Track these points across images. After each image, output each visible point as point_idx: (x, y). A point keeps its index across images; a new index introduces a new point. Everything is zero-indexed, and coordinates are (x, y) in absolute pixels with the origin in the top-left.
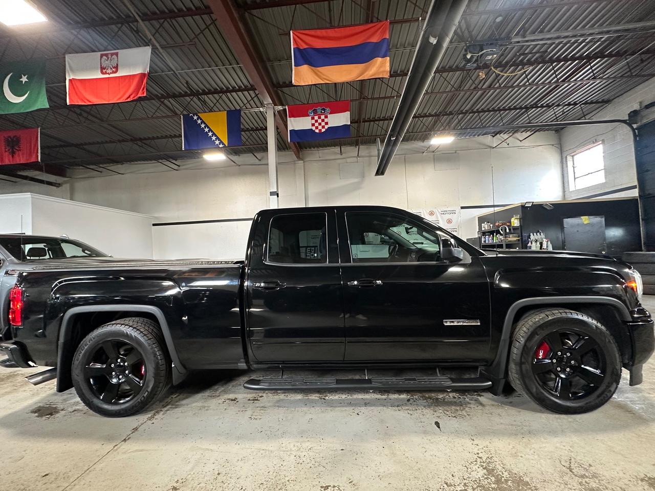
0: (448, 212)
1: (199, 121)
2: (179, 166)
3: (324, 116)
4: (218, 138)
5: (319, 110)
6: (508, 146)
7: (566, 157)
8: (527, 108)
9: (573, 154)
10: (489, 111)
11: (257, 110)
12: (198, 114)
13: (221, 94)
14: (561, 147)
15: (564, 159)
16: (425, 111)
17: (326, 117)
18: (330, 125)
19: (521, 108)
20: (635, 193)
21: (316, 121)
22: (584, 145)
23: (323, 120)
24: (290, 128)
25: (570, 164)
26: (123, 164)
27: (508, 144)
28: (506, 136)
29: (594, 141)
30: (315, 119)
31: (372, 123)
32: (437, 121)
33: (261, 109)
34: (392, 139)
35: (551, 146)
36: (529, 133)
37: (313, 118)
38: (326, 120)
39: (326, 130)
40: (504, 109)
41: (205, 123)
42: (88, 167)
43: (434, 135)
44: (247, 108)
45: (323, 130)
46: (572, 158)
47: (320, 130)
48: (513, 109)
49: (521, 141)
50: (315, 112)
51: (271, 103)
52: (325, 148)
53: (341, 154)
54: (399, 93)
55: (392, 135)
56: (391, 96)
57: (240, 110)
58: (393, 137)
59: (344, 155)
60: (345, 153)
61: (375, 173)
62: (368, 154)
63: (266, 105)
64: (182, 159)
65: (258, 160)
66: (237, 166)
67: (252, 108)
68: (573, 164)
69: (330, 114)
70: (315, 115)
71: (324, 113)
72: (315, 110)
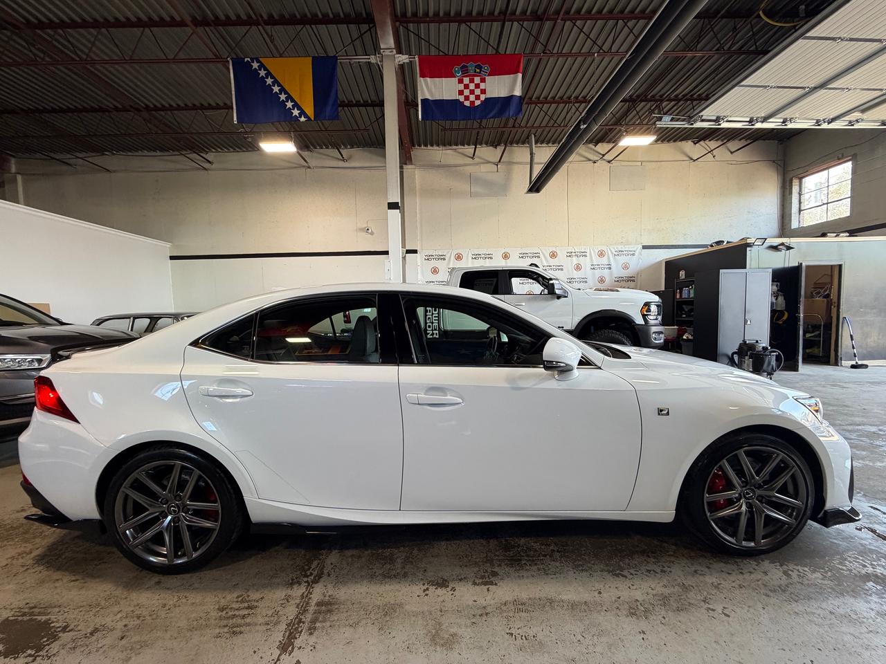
0: (624, 252)
1: (262, 73)
2: (211, 163)
4: (296, 105)
5: (471, 67)
7: (791, 181)
9: (800, 176)
11: (363, 59)
12: (261, 59)
15: (788, 183)
17: (483, 80)
18: (489, 95)
21: (467, 87)
22: (823, 162)
24: (422, 96)
25: (795, 189)
26: (114, 154)
27: (715, 157)
29: (840, 156)
30: (465, 82)
33: (373, 59)
34: (582, 127)
35: (771, 163)
36: (745, 141)
37: (461, 81)
39: (483, 102)
41: (272, 77)
42: (52, 155)
44: (347, 56)
45: (478, 103)
46: (799, 181)
47: (472, 103)
49: (732, 153)
50: (465, 71)
51: (393, 46)
52: (448, 147)
53: (473, 158)
54: (601, 48)
55: (584, 120)
56: (590, 53)
57: (335, 56)
58: (584, 124)
59: (477, 160)
60: (480, 158)
61: (526, 190)
62: (515, 161)
63: (382, 51)
64: (220, 150)
65: (343, 160)
66: (309, 167)
67: (357, 55)
68: (800, 190)
69: (489, 75)
70: (464, 77)
71: (480, 73)
72: (464, 66)
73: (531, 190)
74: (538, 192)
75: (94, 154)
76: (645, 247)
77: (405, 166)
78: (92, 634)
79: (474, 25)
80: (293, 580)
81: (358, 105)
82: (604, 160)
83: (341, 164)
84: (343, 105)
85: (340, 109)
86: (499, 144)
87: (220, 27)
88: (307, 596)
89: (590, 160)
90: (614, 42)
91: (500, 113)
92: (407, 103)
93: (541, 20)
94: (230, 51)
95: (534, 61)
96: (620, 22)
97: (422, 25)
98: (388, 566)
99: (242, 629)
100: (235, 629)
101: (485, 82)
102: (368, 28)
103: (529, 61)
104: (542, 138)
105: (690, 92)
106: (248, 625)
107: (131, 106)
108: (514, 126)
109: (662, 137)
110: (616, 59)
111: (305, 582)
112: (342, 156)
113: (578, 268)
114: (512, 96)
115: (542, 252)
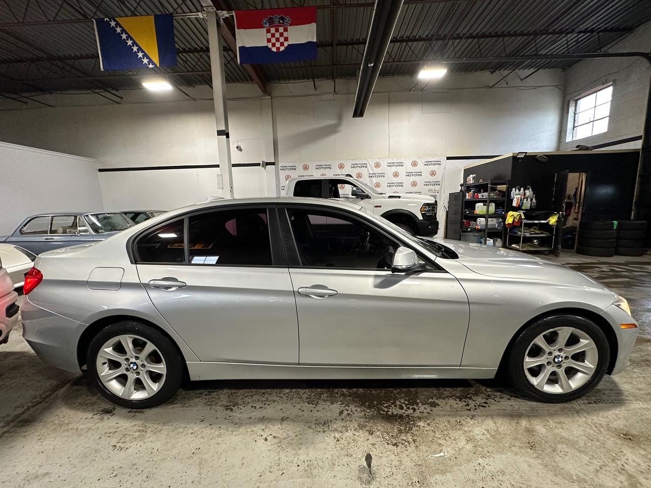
0: (432, 163)
1: (119, 30)
2: (121, 98)
3: (282, 28)
4: (145, 55)
5: (276, 19)
6: (506, 86)
7: (569, 102)
8: (536, 34)
9: (575, 99)
10: (490, 36)
11: (194, 15)
12: (116, 19)
14: (565, 89)
15: (566, 105)
16: (414, 34)
17: (286, 30)
18: (291, 42)
19: (529, 34)
20: (638, 145)
21: (273, 35)
22: (592, 87)
23: (281, 35)
24: (239, 44)
25: (572, 110)
26: (51, 93)
27: (507, 83)
28: (507, 72)
29: (604, 81)
30: (271, 32)
31: (350, 47)
32: (428, 48)
34: (369, 65)
35: (554, 87)
36: (532, 70)
37: (268, 31)
38: (285, 34)
39: (286, 48)
40: (509, 35)
41: (126, 33)
43: (423, 65)
44: (181, 13)
45: (282, 49)
46: (574, 102)
47: (278, 49)
48: (519, 35)
49: (522, 80)
50: (271, 22)
51: (212, 5)
53: (315, 90)
57: (172, 14)
58: (371, 63)
59: (318, 91)
60: (320, 89)
61: (352, 114)
66: (194, 100)
67: (190, 13)
68: (575, 110)
69: (290, 25)
70: (271, 27)
71: (283, 23)
72: (270, 18)
73: (355, 115)
74: (362, 116)
76: (448, 158)
89: (407, 89)
113: (396, 175)
115: (369, 163)
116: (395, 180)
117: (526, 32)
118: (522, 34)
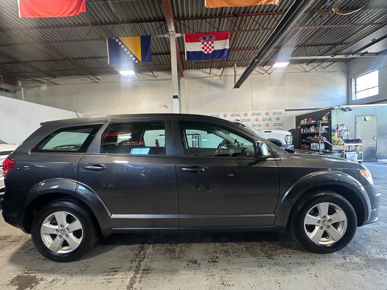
0: (277, 113)
1: (120, 43)
2: (99, 80)
4: (134, 56)
5: (207, 37)
6: (315, 71)
8: (336, 44)
9: (355, 77)
10: (311, 45)
11: (162, 36)
12: (119, 38)
13: (135, 24)
15: (350, 80)
17: (212, 43)
18: (215, 49)
21: (205, 46)
22: (365, 71)
23: (210, 45)
24: (186, 50)
25: (353, 83)
28: (315, 65)
29: (373, 68)
30: (205, 44)
33: (166, 36)
34: (256, 61)
35: (341, 71)
36: (329, 63)
37: (203, 43)
38: (212, 45)
40: (321, 45)
41: (124, 45)
44: (155, 35)
45: (210, 52)
46: (354, 79)
47: (208, 52)
48: (326, 45)
49: (324, 68)
50: (205, 39)
51: (174, 30)
52: (199, 70)
53: (209, 74)
54: (263, 27)
55: (256, 58)
56: (258, 29)
57: (150, 35)
58: (257, 59)
59: (211, 75)
60: (213, 74)
61: (233, 87)
62: (228, 75)
63: (169, 32)
64: (103, 74)
65: (154, 76)
66: (140, 80)
67: (159, 35)
68: (356, 83)
69: (215, 40)
70: (205, 41)
71: (211, 40)
72: (204, 37)
73: (235, 87)
74: (238, 88)
75: (52, 78)
76: (286, 110)
77: (180, 79)
78: (52, 282)
79: (208, 20)
80: (133, 260)
81: (160, 54)
82: (267, 73)
83: (154, 78)
84: (154, 54)
85: (152, 56)
86: (221, 68)
87: (103, 26)
88: (138, 267)
89: (261, 73)
90: (268, 24)
91: (220, 56)
92: (181, 53)
93: (236, 16)
94: (107, 35)
95: (234, 33)
96: (271, 16)
97: (186, 21)
98: (173, 254)
99: (112, 280)
100: (109, 280)
101: (213, 43)
102: (163, 23)
103: (232, 34)
104: (239, 65)
105: (304, 43)
106: (114, 278)
107: (67, 58)
108: (227, 61)
109: (292, 63)
110: (270, 31)
111: (138, 261)
112: (154, 75)
113: (257, 120)
114: (225, 49)
115: (241, 114)
116: (256, 123)
117: (330, 43)
118: (328, 44)
